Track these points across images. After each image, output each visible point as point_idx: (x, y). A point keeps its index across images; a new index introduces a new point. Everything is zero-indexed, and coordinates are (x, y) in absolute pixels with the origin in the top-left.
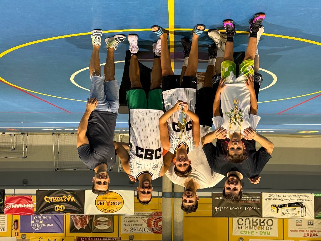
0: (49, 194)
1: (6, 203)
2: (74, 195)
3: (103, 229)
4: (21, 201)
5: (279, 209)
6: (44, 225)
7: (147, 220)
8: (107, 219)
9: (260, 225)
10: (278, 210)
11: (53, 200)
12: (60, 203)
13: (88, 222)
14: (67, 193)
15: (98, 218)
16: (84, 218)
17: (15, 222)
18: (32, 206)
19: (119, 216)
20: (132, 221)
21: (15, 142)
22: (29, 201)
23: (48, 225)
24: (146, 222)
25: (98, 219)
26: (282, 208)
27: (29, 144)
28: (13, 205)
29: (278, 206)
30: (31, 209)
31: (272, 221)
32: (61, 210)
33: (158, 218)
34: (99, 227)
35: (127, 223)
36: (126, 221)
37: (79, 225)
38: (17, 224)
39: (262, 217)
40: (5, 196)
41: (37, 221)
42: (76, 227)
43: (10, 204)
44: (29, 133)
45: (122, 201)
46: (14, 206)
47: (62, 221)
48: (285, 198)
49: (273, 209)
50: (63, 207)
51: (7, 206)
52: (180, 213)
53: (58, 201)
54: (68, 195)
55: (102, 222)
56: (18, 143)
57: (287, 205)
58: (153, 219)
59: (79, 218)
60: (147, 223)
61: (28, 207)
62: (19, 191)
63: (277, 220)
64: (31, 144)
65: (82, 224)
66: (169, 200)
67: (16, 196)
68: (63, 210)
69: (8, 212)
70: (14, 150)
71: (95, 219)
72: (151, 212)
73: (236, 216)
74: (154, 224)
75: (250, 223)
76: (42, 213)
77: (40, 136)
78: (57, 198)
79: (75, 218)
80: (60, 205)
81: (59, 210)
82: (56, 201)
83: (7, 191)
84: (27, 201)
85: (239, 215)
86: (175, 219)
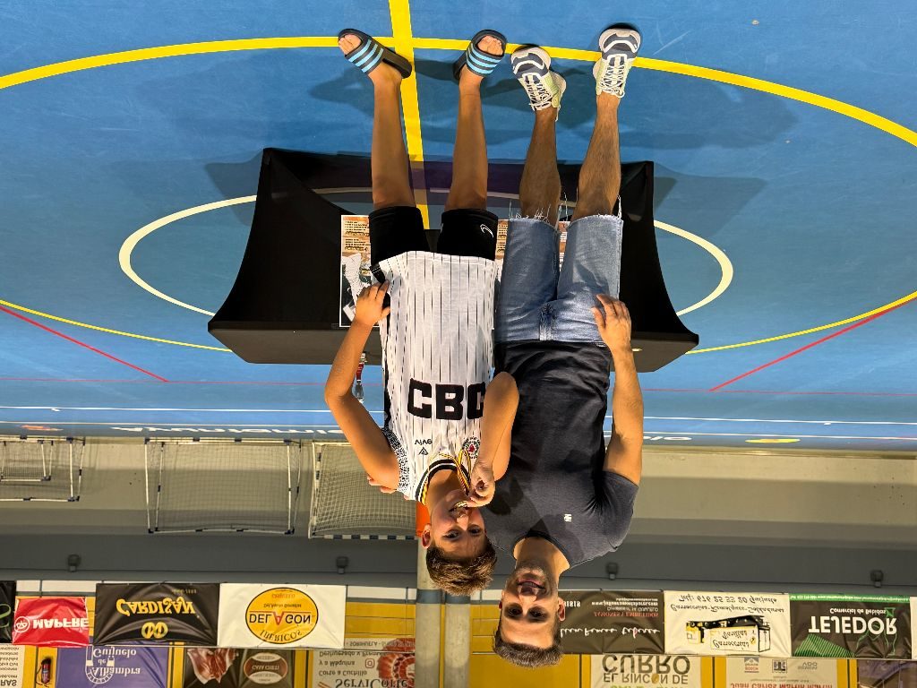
0: (129, 593)
1: (18, 616)
2: (191, 597)
3: (267, 682)
4: (57, 612)
5: (706, 631)
6: (119, 671)
7: (379, 661)
8: (277, 657)
9: (659, 672)
10: (702, 636)
11: (138, 610)
12: (155, 617)
13: (228, 664)
14: (175, 591)
15: (254, 654)
16: (220, 655)
17: (43, 663)
18: (83, 623)
19: (308, 651)
20: (341, 662)
21: (53, 461)
22: (78, 612)
23: (126, 672)
24: (377, 664)
25: (255, 658)
26: (713, 630)
27: (87, 466)
28: (35, 622)
29: (704, 625)
30: (81, 631)
31: (688, 662)
32: (159, 636)
33: (407, 655)
34: (256, 678)
35: (328, 668)
36: (326, 663)
37: (207, 671)
38: (49, 668)
39: (663, 652)
40: (17, 597)
41: (101, 662)
42: (199, 677)
43: (29, 618)
44: (88, 438)
45: (314, 613)
46: (39, 624)
47: (163, 662)
48: (719, 604)
49: (690, 632)
50: (163, 629)
51: (21, 624)
52: (459, 642)
53: (152, 612)
54: (177, 596)
55: (266, 666)
56: (60, 463)
57: (725, 622)
58: (394, 657)
59: (208, 655)
60: (379, 668)
61: (74, 626)
62: (52, 586)
63: (699, 658)
64: (92, 466)
65: (214, 670)
66: (433, 609)
67: (44, 598)
68: (163, 635)
69: (23, 639)
70: (49, 479)
71: (247, 658)
72: (388, 640)
73: (600, 650)
74: (395, 671)
75: (633, 667)
76: (109, 641)
77: (115, 445)
78: (150, 603)
79: (195, 655)
80: (155, 622)
81: (153, 636)
82: (146, 612)
83: (22, 586)
84: (72, 609)
85: (608, 647)
86: (446, 660)
